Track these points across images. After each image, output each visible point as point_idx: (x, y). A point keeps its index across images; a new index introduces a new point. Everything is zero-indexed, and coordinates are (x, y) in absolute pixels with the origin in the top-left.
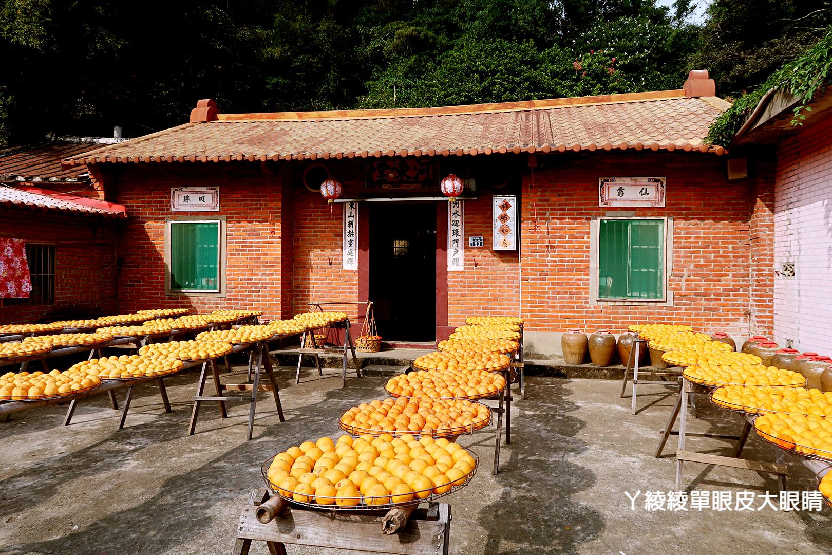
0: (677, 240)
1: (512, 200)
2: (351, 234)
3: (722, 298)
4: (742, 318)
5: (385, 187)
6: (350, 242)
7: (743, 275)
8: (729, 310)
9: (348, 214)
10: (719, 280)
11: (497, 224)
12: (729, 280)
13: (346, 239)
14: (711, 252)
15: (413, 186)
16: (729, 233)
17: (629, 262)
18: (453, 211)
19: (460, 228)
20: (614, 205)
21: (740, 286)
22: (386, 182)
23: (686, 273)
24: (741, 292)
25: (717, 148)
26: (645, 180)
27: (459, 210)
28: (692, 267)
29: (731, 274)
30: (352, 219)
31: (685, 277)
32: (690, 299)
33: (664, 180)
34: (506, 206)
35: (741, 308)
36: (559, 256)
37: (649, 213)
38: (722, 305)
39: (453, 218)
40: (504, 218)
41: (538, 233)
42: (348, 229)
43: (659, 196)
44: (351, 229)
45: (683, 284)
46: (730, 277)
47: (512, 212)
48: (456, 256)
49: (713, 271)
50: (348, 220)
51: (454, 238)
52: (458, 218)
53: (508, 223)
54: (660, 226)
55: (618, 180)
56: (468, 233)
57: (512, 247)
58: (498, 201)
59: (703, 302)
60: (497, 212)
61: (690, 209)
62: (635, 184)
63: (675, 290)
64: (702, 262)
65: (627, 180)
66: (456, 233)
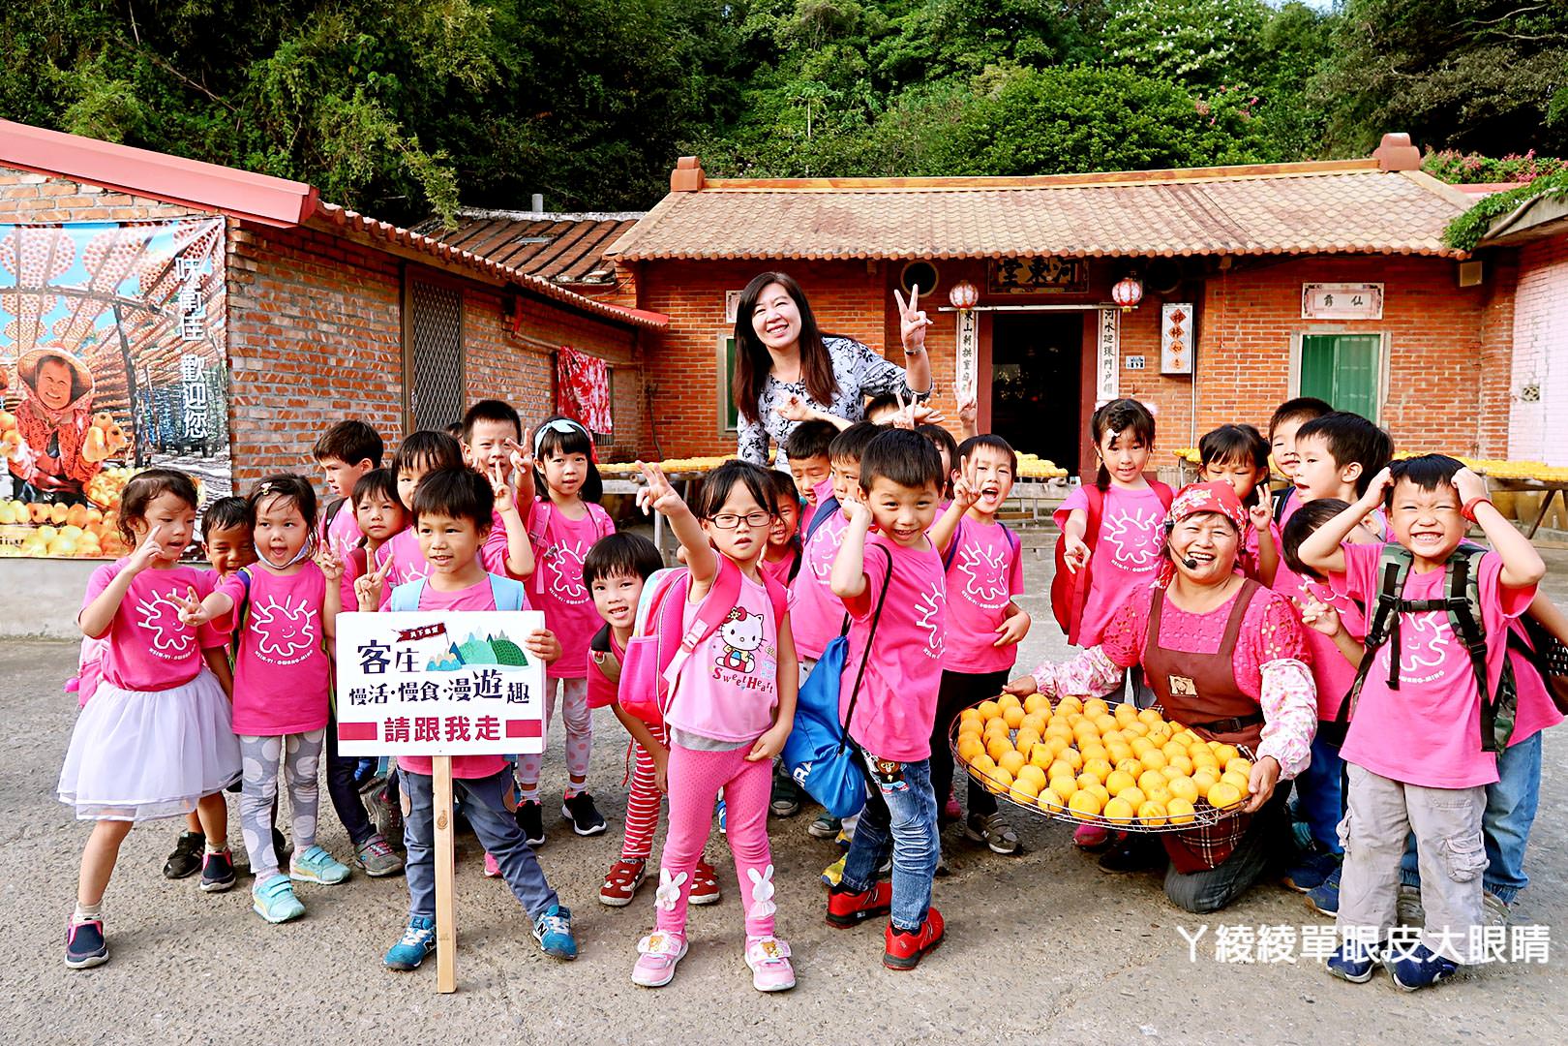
0: (1395, 360)
1: (1187, 309)
2: (968, 352)
3: (1446, 428)
4: (1468, 452)
5: (1015, 291)
6: (967, 363)
7: (1471, 402)
8: (1452, 443)
9: (963, 326)
10: (1443, 408)
11: (1167, 339)
12: (1455, 407)
13: (961, 359)
14: (1434, 374)
15: (1052, 291)
16: (1456, 351)
17: (1335, 386)
18: (1105, 323)
19: (1115, 345)
20: (1320, 316)
21: (1468, 414)
22: (1016, 285)
23: (1404, 400)
24: (1468, 421)
25: (1459, 252)
26: (1359, 286)
27: (1113, 322)
28: (1411, 391)
29: (1457, 400)
30: (968, 333)
31: (1403, 404)
32: (1409, 431)
33: (1381, 286)
34: (1178, 317)
35: (1468, 440)
36: (1251, 380)
37: (1362, 326)
38: (1446, 437)
39: (1105, 332)
40: (1176, 332)
41: (1224, 351)
42: (962, 347)
43: (1375, 306)
44: (967, 347)
45: (1401, 412)
46: (1456, 404)
47: (1186, 325)
48: (1108, 381)
49: (1435, 396)
50: (963, 334)
51: (1107, 357)
52: (1112, 332)
53: (1182, 337)
54: (1375, 341)
55: (1326, 286)
56: (1124, 352)
57: (1187, 369)
58: (1169, 311)
59: (1423, 433)
60: (1168, 324)
61: (1411, 322)
62: (1347, 292)
63: (1390, 419)
64: (1423, 385)
65: (1337, 286)
66: (1109, 350)
